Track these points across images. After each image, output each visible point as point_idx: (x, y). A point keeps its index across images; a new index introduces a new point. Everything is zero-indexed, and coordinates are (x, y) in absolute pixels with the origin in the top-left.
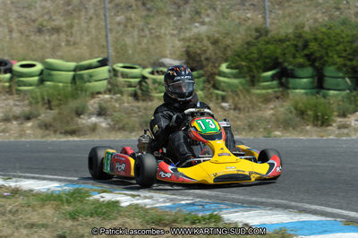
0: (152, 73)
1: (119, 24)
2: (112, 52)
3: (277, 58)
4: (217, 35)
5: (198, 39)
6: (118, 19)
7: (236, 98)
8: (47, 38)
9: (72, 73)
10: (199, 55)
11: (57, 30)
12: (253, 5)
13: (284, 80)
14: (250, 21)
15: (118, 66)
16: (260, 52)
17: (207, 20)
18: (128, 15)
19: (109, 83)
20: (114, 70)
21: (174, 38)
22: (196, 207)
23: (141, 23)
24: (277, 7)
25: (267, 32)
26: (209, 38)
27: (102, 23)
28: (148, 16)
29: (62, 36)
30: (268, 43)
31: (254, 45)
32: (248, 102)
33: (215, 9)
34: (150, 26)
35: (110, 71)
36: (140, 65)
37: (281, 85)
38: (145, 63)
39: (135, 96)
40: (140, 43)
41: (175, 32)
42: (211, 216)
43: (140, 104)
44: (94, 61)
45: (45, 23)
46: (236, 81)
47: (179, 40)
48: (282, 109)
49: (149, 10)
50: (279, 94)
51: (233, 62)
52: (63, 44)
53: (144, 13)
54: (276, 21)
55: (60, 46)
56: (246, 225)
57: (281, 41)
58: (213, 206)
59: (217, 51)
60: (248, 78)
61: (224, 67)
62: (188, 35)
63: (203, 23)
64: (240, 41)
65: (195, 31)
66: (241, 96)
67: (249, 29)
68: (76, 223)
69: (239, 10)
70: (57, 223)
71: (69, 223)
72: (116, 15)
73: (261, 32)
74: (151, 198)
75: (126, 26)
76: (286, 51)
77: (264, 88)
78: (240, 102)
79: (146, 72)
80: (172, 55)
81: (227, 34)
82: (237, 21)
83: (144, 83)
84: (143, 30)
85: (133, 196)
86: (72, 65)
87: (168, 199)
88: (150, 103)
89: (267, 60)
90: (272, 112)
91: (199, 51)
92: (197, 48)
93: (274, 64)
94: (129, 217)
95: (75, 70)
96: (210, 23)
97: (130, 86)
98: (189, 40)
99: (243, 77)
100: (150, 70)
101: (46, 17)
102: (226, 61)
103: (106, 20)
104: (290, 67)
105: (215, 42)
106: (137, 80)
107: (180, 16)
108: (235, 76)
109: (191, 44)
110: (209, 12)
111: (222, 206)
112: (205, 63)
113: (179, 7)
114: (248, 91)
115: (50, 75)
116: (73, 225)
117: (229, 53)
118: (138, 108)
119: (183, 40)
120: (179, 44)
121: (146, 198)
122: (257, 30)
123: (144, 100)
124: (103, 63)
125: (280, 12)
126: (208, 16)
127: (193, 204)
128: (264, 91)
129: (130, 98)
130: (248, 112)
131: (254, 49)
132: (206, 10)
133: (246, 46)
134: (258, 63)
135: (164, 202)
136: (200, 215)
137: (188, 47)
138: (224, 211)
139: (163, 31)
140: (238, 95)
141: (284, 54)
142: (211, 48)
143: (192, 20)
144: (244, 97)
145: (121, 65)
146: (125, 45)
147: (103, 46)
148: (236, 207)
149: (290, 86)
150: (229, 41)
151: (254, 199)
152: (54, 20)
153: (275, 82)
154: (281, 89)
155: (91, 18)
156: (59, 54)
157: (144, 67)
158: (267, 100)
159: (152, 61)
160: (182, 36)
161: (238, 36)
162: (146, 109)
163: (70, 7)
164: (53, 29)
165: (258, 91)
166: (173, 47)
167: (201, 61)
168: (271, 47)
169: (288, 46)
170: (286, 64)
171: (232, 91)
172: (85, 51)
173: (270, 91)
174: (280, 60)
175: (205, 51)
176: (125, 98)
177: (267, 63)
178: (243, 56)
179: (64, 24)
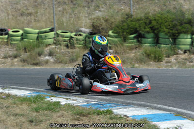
0: (76, 35)
1: (60, 11)
2: (56, 25)
3: (136, 28)
4: (107, 17)
5: (98, 19)
6: (59, 9)
7: (117, 48)
8: (25, 18)
9: (37, 35)
10: (99, 26)
11: (30, 14)
12: (124, 2)
13: (140, 39)
14: (123, 11)
15: (59, 32)
16: (128, 25)
17: (102, 9)
18: (64, 7)
19: (55, 40)
20: (57, 34)
21: (86, 18)
22: (99, 106)
23: (70, 11)
24: (136, 4)
25: (132, 16)
26: (103, 19)
27: (52, 11)
28: (74, 7)
29: (33, 17)
30: (132, 21)
31: (125, 22)
32: (122, 50)
33: (106, 4)
34: (75, 12)
35: (55, 34)
36: (70, 31)
37: (138, 41)
38: (72, 30)
39: (67, 46)
40: (70, 21)
41: (87, 15)
42: (107, 111)
43: (70, 50)
44: (47, 29)
45: (24, 11)
46: (116, 39)
47: (89, 19)
48: (139, 53)
49: (75, 4)
50: (137, 46)
51: (115, 30)
52: (33, 21)
53: (72, 6)
54: (136, 11)
55: (31, 22)
56: (126, 116)
57: (139, 20)
58: (108, 105)
59: (107, 25)
60: (122, 38)
61: (110, 33)
62: (93, 17)
63: (100, 11)
64: (118, 20)
65: (96, 15)
66: (119, 47)
67: (122, 14)
68: (38, 114)
69: (118, 5)
70: (29, 114)
71: (35, 114)
72: (58, 7)
73: (129, 16)
74: (76, 100)
75: (63, 13)
76: (141, 25)
77: (130, 43)
78: (119, 49)
79: (73, 35)
80: (85, 27)
81: (112, 16)
82: (117, 10)
83: (71, 40)
84: (71, 14)
85: (67, 99)
86: (37, 31)
87: (85, 101)
88: (74, 50)
89: (132, 29)
90: (134, 54)
91: (98, 25)
92: (97, 23)
93: (135, 31)
94: (65, 111)
95: (38, 34)
96: (104, 11)
97: (65, 41)
98: (94, 19)
99: (120, 38)
100: (74, 34)
101: (25, 8)
102: (111, 29)
103: (53, 10)
104: (143, 33)
105: (106, 21)
106: (68, 38)
107: (89, 8)
108: (116, 37)
109: (95, 21)
110: (103, 6)
111: (113, 105)
112: (101, 30)
113: (89, 3)
114: (122, 45)
115: (26, 36)
116: (36, 115)
117: (113, 26)
118: (69, 52)
119: (91, 19)
120: (88, 21)
121: (73, 100)
122: (127, 15)
123: (71, 48)
124: (52, 30)
125: (138, 6)
126: (103, 8)
127: (98, 104)
128: (130, 45)
129: (65, 47)
130: (122, 54)
131: (125, 24)
132: (102, 5)
133: (121, 22)
134: (127, 31)
135: (83, 102)
136: (102, 110)
137: (93, 23)
138: (114, 108)
139: (81, 15)
140: (117, 46)
141: (140, 27)
142: (104, 23)
143: (95, 10)
144: (120, 47)
145: (61, 31)
146: (63, 21)
147: (52, 22)
148: (120, 105)
149: (143, 42)
150: (113, 20)
151: (129, 101)
152: (28, 10)
153: (135, 40)
154: (138, 44)
155: (46, 9)
156: (31, 25)
157: (72, 32)
158: (131, 49)
159: (75, 29)
160: (90, 17)
161: (118, 17)
162: (72, 53)
163: (36, 3)
164: (28, 14)
165: (127, 45)
166: (86, 22)
167: (99, 30)
168: (134, 23)
169: (142, 23)
170: (141, 32)
171: (114, 44)
172: (43, 24)
173: (133, 44)
174: (138, 29)
175: (101, 25)
176: (62, 47)
177: (132, 31)
178: (120, 27)
179: (33, 11)
